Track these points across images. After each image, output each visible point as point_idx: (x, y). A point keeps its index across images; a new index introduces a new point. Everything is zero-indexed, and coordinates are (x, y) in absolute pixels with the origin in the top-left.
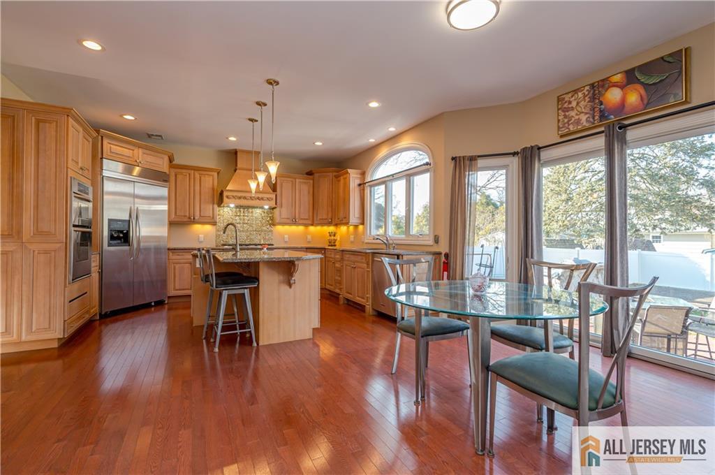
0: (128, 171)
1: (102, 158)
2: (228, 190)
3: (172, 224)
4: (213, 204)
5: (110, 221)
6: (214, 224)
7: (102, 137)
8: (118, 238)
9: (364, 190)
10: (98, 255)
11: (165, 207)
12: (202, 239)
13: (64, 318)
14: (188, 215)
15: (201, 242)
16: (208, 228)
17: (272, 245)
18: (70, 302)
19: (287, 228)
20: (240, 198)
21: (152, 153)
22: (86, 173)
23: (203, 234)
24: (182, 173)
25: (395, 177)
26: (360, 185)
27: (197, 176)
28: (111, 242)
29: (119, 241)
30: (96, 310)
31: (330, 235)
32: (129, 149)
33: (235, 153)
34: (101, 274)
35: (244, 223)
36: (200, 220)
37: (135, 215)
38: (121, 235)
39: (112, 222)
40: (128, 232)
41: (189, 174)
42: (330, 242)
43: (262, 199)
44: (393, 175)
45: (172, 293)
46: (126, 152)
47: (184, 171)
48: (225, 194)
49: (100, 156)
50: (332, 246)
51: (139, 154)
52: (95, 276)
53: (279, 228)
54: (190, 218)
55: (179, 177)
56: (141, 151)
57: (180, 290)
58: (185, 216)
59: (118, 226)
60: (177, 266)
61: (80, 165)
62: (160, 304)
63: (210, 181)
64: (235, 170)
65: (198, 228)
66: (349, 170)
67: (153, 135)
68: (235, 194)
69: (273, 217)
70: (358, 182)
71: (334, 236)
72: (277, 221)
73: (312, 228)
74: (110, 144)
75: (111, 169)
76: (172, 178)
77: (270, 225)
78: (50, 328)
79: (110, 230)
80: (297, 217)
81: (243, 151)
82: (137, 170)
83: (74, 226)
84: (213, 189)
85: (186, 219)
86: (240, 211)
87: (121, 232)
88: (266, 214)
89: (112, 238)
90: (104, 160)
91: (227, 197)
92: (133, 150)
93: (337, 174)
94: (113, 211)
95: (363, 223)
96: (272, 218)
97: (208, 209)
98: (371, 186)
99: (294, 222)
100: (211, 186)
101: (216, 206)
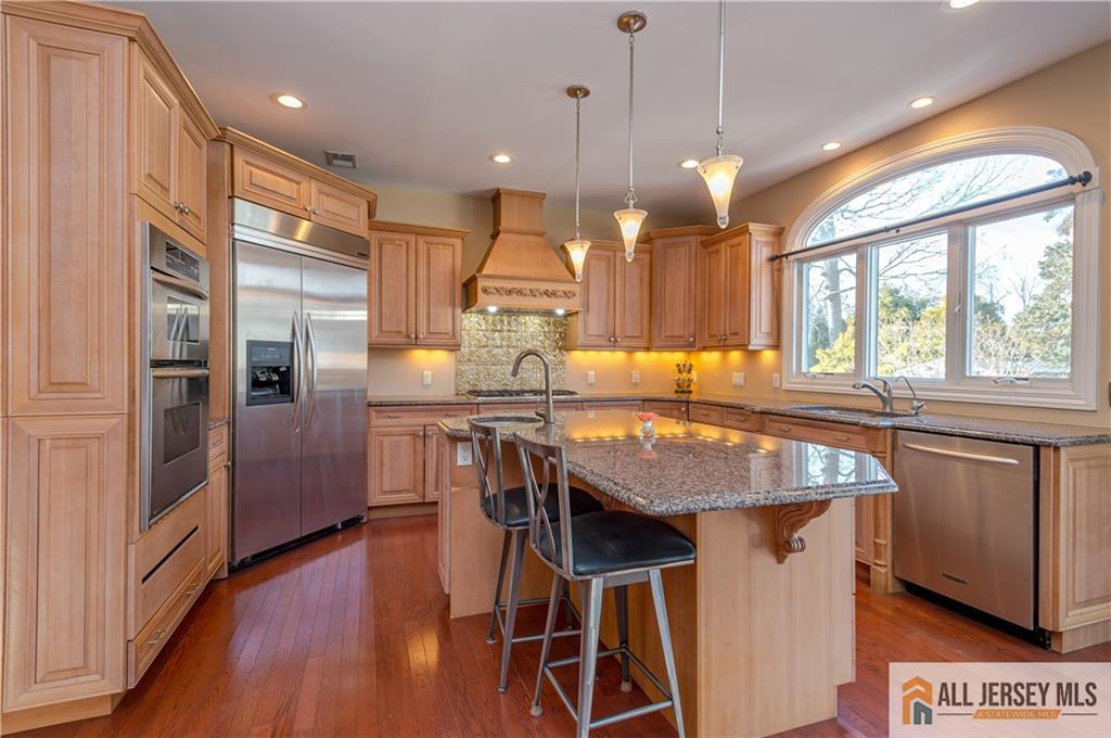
0: (287, 230)
1: (231, 197)
2: (487, 276)
3: (376, 350)
4: (454, 306)
5: (251, 345)
6: (454, 347)
7: (232, 146)
8: (269, 384)
9: (780, 270)
10: (226, 426)
11: (360, 315)
12: (430, 382)
13: (125, 636)
14: (404, 330)
15: (426, 386)
16: (440, 357)
17: (573, 393)
18: (144, 580)
19: (592, 355)
20: (510, 292)
21: (337, 193)
22: (190, 222)
23: (430, 369)
24: (392, 241)
25: (903, 231)
26: (772, 259)
27: (422, 247)
28: (253, 394)
29: (271, 391)
30: (222, 557)
31: (680, 371)
32: (291, 180)
33: (495, 198)
34: (232, 470)
35: (509, 346)
36: (430, 341)
37: (302, 332)
38: (276, 378)
39: (254, 348)
40: (289, 369)
41: (407, 243)
42: (678, 385)
43: (554, 294)
44: (897, 228)
45: (376, 499)
46: (283, 186)
47: (396, 236)
48: (481, 283)
49: (227, 192)
50: (683, 392)
51: (310, 192)
52: (218, 478)
53: (578, 356)
54: (408, 337)
55: (387, 248)
56: (314, 186)
57: (392, 492)
58: (399, 332)
59: (270, 358)
60: (387, 441)
61: (173, 198)
62: (352, 524)
63: (447, 260)
64: (495, 236)
65: (420, 356)
66: (752, 227)
67: (336, 156)
68: (499, 284)
69: (565, 332)
70: (766, 252)
71: (689, 371)
72: (579, 343)
73: (641, 356)
74: (247, 163)
75: (253, 223)
76: (374, 252)
77: (560, 349)
78: (86, 665)
79: (253, 368)
80: (618, 333)
81: (512, 193)
82: (304, 228)
83: (156, 364)
84: (453, 274)
85: (400, 340)
86: (502, 321)
87: (276, 370)
88: (552, 328)
89: (256, 384)
90: (236, 200)
91: (485, 290)
92: (298, 183)
93: (705, 238)
94: (258, 324)
95: (777, 346)
96: (564, 337)
97: (443, 318)
98: (801, 262)
99: (612, 343)
100: (449, 268)
101: (459, 310)
